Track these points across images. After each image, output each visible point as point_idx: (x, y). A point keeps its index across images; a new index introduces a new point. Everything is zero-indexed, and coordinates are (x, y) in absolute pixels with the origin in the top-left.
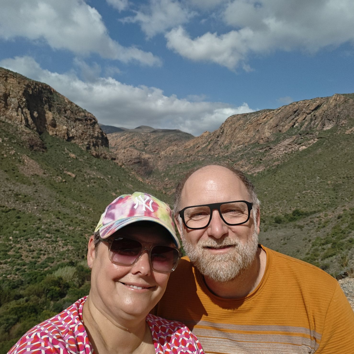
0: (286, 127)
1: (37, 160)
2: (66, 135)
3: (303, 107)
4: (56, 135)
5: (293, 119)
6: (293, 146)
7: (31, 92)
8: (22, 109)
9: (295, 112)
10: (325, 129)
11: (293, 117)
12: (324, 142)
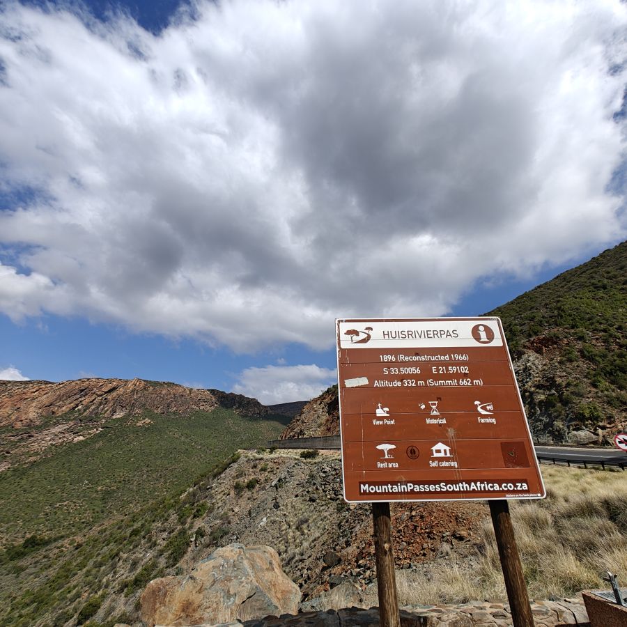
0: (64, 408)
3: (95, 386)
5: (77, 399)
6: (67, 435)
9: (82, 391)
10: (114, 417)
11: (78, 396)
12: (109, 433)
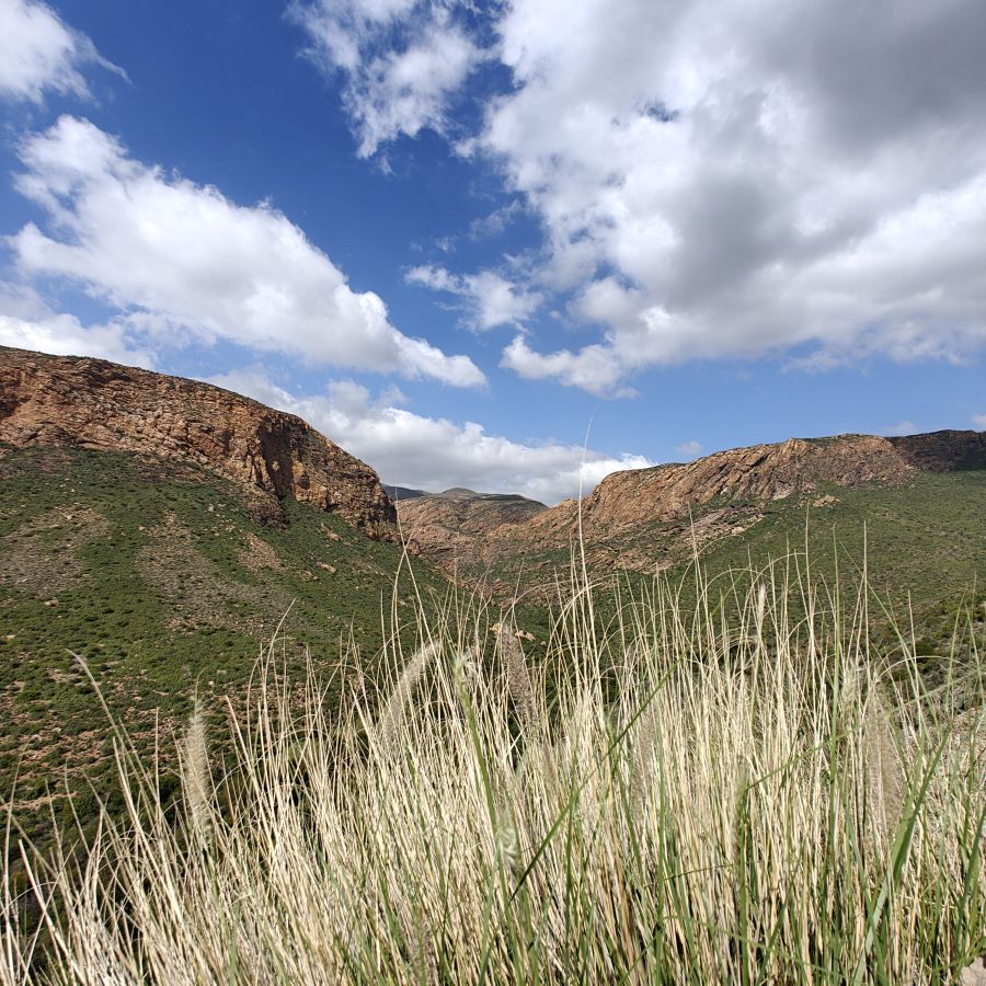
0: (707, 494)
1: (271, 543)
2: (324, 502)
3: (736, 460)
4: (307, 500)
5: (719, 480)
6: (721, 526)
7: (270, 430)
8: (253, 457)
9: (722, 468)
10: (775, 498)
11: (719, 476)
12: (776, 520)
